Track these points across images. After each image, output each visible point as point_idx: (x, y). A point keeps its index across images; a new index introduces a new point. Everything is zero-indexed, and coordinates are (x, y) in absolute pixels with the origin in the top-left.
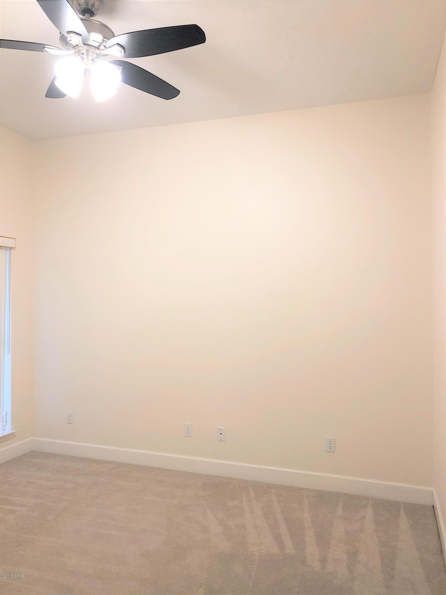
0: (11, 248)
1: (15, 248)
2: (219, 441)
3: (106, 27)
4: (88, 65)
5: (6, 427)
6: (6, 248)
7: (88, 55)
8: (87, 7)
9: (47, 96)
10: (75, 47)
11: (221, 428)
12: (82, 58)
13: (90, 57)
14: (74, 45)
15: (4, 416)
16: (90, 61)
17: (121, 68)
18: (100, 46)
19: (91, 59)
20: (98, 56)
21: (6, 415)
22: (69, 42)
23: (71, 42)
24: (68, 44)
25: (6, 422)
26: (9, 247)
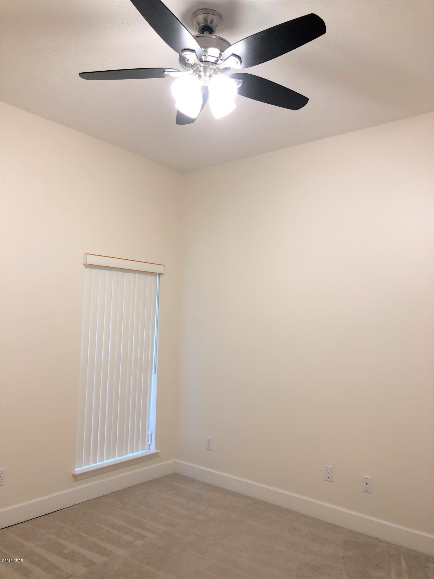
0: (160, 274)
1: (164, 274)
2: (365, 492)
3: (223, 40)
4: (205, 82)
5: (151, 446)
6: (155, 274)
7: (205, 71)
8: (206, 24)
9: (178, 123)
10: (192, 66)
11: (367, 477)
12: (200, 76)
13: (208, 74)
14: (192, 65)
15: (149, 435)
16: (208, 78)
17: (241, 81)
18: (217, 61)
19: (209, 75)
20: (216, 72)
21: (151, 434)
22: (187, 62)
23: (189, 62)
24: (187, 64)
25: (151, 441)
26: (158, 273)
